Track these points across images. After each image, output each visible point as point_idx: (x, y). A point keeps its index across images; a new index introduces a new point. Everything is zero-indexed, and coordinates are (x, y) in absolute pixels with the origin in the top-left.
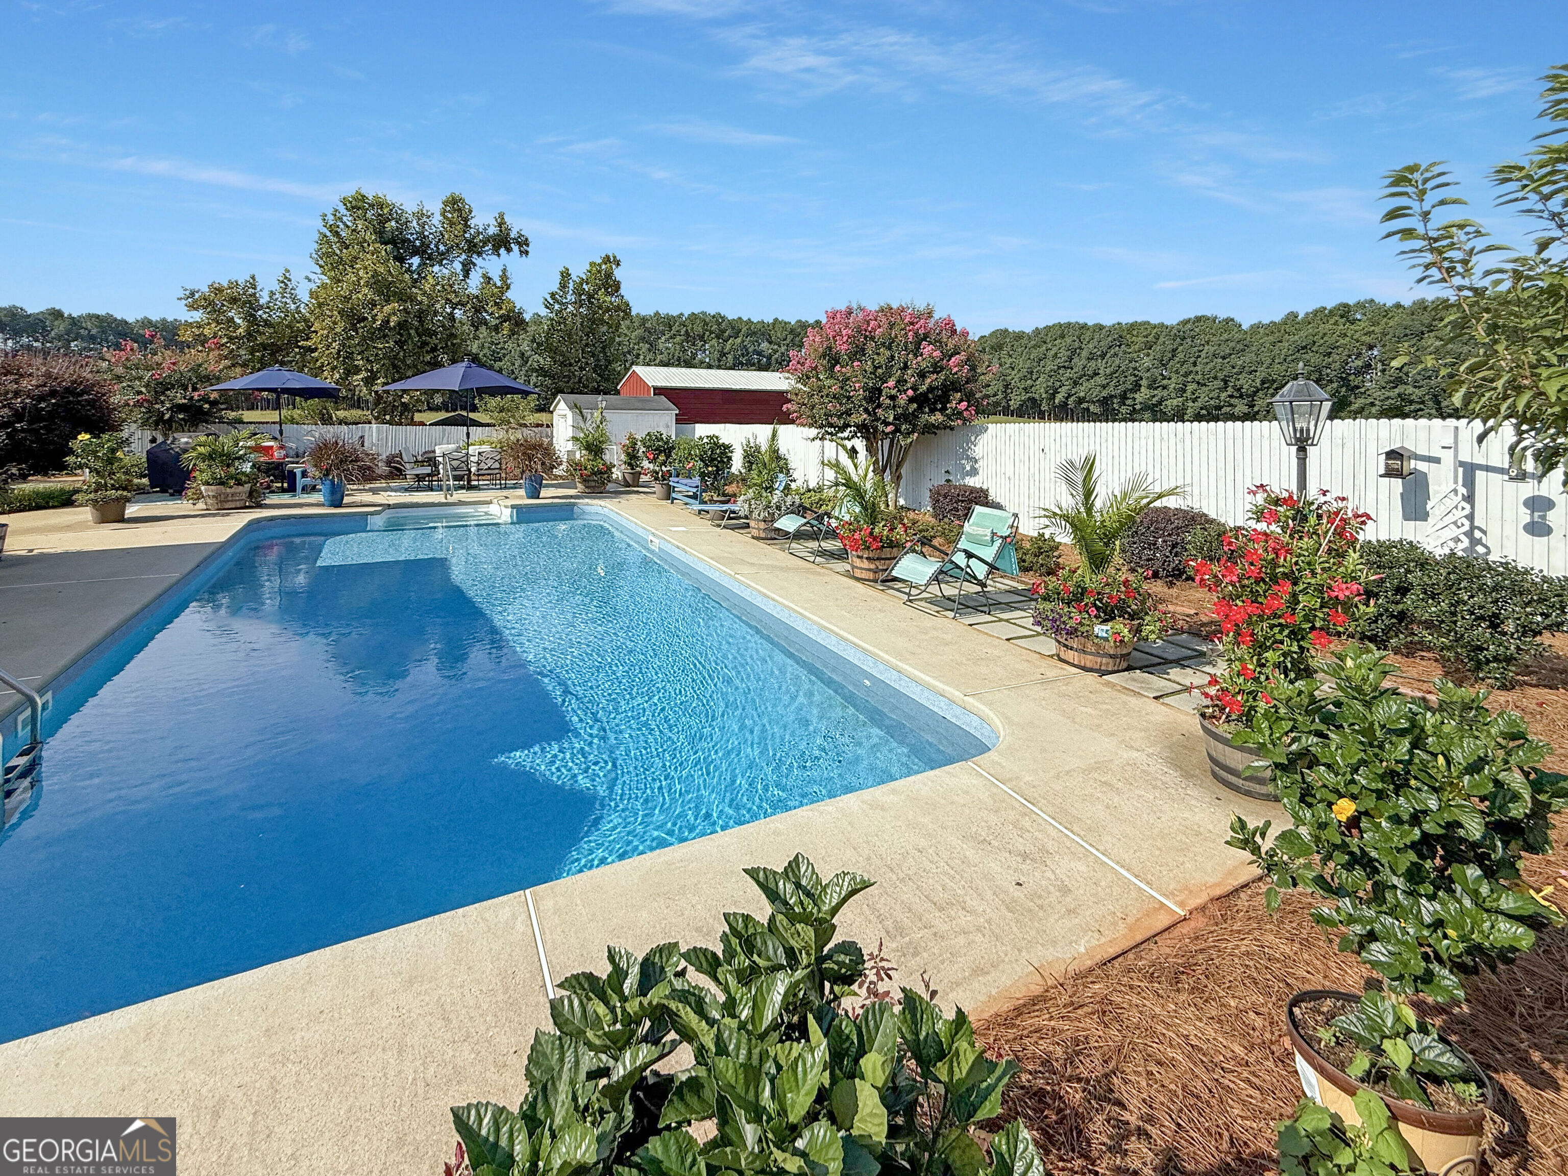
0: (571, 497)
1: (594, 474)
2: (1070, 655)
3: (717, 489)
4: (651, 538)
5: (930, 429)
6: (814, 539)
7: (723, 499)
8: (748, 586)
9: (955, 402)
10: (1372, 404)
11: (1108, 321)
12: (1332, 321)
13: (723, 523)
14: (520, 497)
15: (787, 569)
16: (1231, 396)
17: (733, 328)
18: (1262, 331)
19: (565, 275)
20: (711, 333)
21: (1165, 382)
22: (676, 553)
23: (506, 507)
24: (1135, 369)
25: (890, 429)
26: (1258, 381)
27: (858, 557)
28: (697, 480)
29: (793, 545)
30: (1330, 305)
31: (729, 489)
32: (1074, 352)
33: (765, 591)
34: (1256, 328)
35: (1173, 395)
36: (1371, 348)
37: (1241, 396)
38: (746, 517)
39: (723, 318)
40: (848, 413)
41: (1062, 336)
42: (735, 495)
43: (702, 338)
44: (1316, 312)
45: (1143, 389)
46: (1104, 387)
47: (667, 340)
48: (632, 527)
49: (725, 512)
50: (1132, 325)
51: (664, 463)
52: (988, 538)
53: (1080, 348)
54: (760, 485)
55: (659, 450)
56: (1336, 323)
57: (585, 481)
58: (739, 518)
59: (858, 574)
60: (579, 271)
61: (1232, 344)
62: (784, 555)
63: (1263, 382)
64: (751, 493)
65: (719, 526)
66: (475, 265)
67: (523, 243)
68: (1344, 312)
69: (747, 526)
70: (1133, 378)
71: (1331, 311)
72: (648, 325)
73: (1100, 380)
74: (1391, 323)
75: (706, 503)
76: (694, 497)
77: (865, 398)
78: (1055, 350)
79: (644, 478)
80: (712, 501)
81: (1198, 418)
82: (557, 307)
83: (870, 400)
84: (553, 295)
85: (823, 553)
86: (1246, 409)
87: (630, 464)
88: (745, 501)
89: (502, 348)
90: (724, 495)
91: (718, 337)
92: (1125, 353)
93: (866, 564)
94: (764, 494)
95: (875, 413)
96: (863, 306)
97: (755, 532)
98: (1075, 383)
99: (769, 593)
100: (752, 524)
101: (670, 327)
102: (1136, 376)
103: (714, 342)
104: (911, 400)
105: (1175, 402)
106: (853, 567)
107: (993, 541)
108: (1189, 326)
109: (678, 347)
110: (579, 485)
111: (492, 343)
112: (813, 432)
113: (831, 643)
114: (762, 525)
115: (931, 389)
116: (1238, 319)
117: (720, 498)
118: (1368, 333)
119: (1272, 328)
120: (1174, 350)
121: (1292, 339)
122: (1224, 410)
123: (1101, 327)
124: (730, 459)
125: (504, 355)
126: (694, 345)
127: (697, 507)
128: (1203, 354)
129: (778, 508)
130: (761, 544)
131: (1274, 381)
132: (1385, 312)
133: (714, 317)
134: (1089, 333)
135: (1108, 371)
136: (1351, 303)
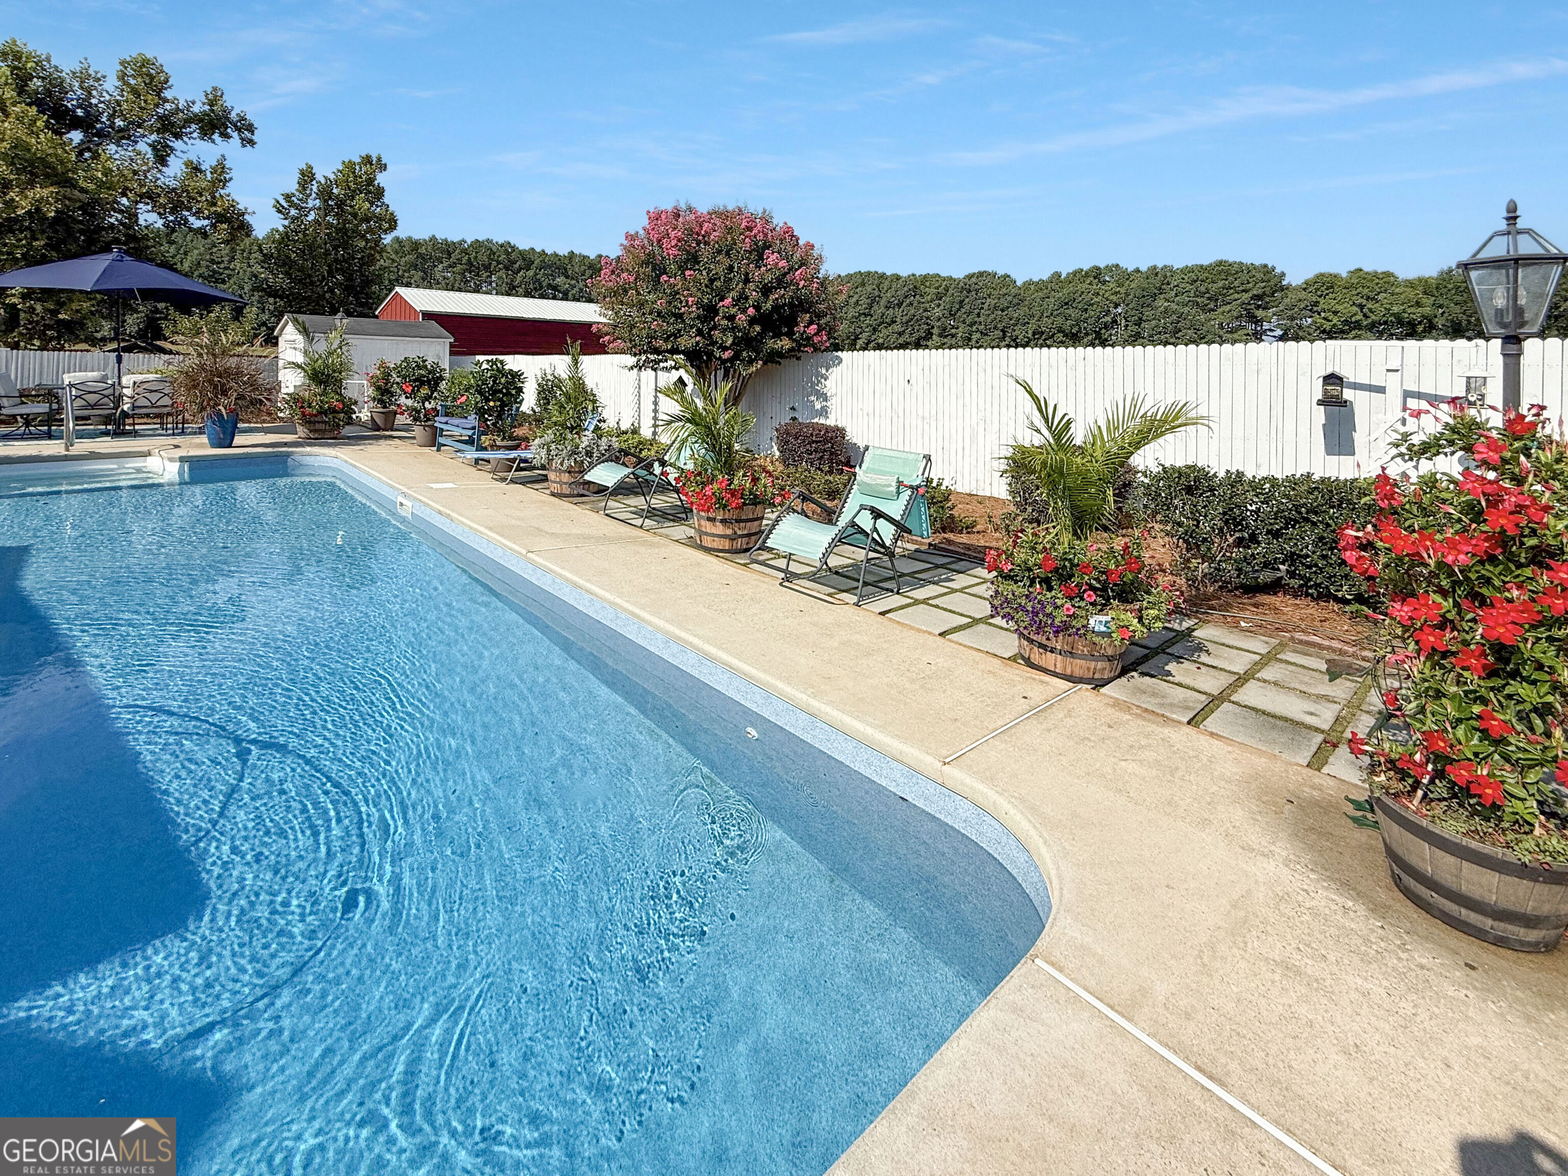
0: (286, 444)
1: (325, 413)
2: (1050, 660)
3: (500, 431)
4: (401, 499)
5: (774, 357)
6: (636, 494)
7: (510, 443)
8: (548, 571)
9: (804, 326)
11: (904, 273)
12: (1088, 281)
13: (510, 475)
14: (201, 446)
15: (604, 539)
17: (524, 259)
18: (1032, 287)
19: (307, 176)
20: (499, 263)
21: (953, 331)
22: (438, 521)
23: (171, 460)
24: (928, 318)
25: (727, 355)
26: (1030, 332)
27: (709, 519)
28: (473, 420)
29: (611, 503)
30: (1086, 268)
31: (519, 432)
32: (873, 301)
33: (575, 578)
34: (1029, 283)
36: (1116, 306)
38: (543, 467)
39: (514, 248)
40: (676, 335)
41: (863, 284)
42: (527, 439)
43: (487, 268)
44: (1075, 273)
45: (934, 337)
46: (900, 334)
47: (446, 269)
48: (373, 484)
49: (513, 460)
50: (925, 277)
51: (428, 398)
52: (893, 489)
53: (879, 296)
54: (563, 425)
55: (420, 382)
56: (1091, 283)
57: (307, 421)
58: (534, 468)
59: (708, 542)
60: (325, 171)
61: (1010, 298)
62: (598, 519)
63: (1034, 334)
64: (549, 436)
65: (503, 480)
66: (172, 149)
67: (245, 128)
68: (1096, 274)
69: (545, 479)
70: (925, 327)
71: (1087, 273)
72: (422, 250)
73: (897, 328)
74: (1133, 285)
75: (485, 449)
76: (470, 442)
77: (698, 317)
78: (856, 298)
79: (401, 420)
80: (494, 447)
82: (293, 212)
83: (704, 319)
84: (288, 197)
85: (652, 513)
87: (381, 401)
88: (542, 446)
89: (226, 268)
90: (511, 438)
91: (507, 268)
92: (919, 302)
93: (719, 529)
94: (569, 436)
95: (710, 336)
96: (693, 205)
97: (555, 488)
98: (875, 330)
99: (581, 582)
100: (552, 476)
101: (449, 254)
102: (928, 324)
103: (502, 274)
104: (752, 321)
106: (701, 533)
107: (898, 493)
108: (974, 280)
109: (458, 277)
110: (299, 428)
111: (213, 262)
112: (630, 360)
113: (688, 663)
114: (566, 477)
115: (776, 308)
116: (1013, 276)
117: (505, 443)
118: (1116, 293)
119: (1040, 286)
120: (961, 302)
121: (1057, 295)
123: (898, 277)
124: (520, 390)
125: (230, 277)
126: (478, 275)
127: (472, 454)
128: (986, 306)
129: (589, 454)
130: (565, 504)
131: (1043, 333)
132: (1128, 276)
133: (502, 246)
134: (887, 283)
135: (905, 319)
136: (1102, 266)
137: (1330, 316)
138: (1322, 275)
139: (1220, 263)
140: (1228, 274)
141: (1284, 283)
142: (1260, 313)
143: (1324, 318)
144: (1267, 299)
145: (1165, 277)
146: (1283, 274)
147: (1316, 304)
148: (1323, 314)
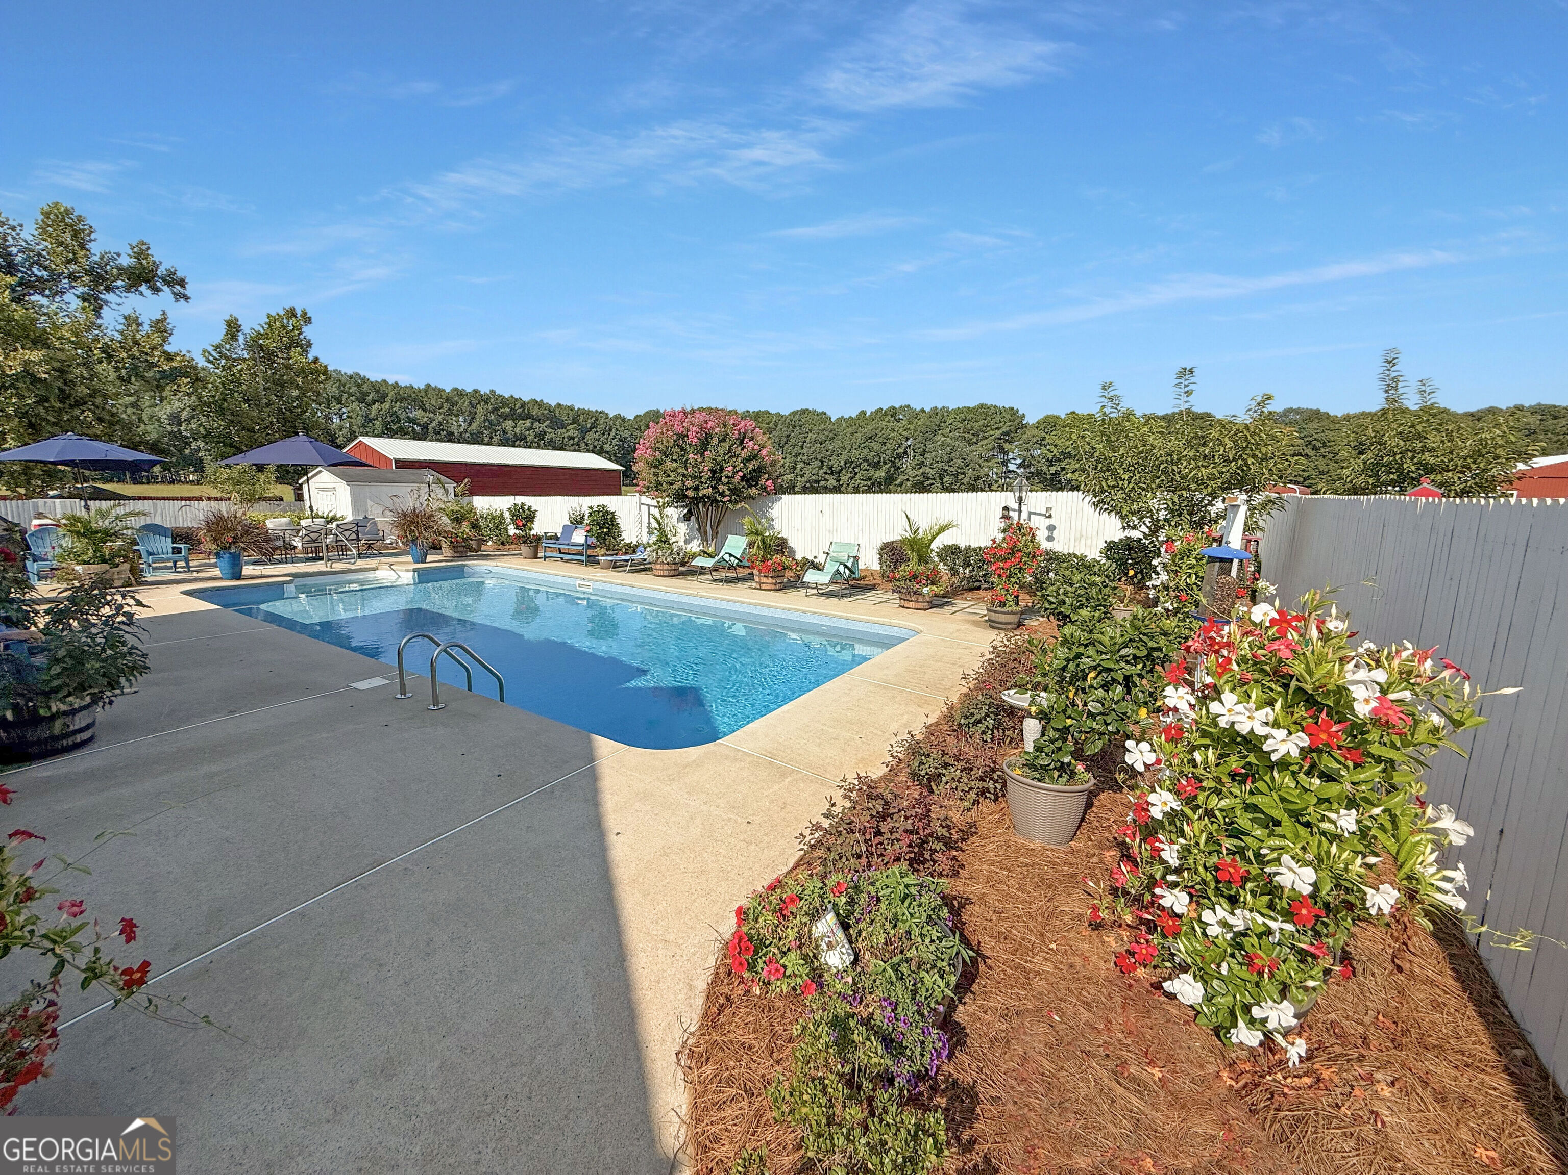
0: (451, 560)
2: (911, 604)
4: (579, 582)
7: (612, 553)
10: (908, 480)
12: (886, 419)
14: (410, 563)
16: (825, 473)
18: (844, 423)
19: (233, 328)
23: (398, 571)
34: (842, 420)
35: (788, 471)
36: (907, 439)
37: (832, 473)
55: (529, 518)
56: (888, 421)
61: (826, 433)
63: (846, 463)
67: (175, 281)
68: (893, 412)
74: (920, 422)
77: (709, 478)
81: (805, 490)
82: (222, 361)
84: (217, 347)
86: (835, 483)
88: (653, 551)
105: (789, 477)
106: (759, 584)
108: (797, 417)
114: (667, 567)
117: (608, 553)
118: (907, 429)
119: (850, 421)
120: (788, 436)
121: (863, 430)
122: (822, 483)
128: (808, 440)
131: (852, 462)
132: (916, 415)
136: (897, 406)
137: (1052, 448)
138: (1048, 416)
139: (982, 406)
140: (986, 414)
141: (1024, 422)
142: (1007, 446)
143: (1049, 450)
144: (1012, 435)
145: (943, 416)
146: (1024, 416)
147: (1044, 439)
148: (1048, 447)
